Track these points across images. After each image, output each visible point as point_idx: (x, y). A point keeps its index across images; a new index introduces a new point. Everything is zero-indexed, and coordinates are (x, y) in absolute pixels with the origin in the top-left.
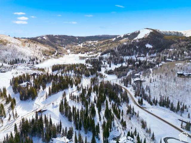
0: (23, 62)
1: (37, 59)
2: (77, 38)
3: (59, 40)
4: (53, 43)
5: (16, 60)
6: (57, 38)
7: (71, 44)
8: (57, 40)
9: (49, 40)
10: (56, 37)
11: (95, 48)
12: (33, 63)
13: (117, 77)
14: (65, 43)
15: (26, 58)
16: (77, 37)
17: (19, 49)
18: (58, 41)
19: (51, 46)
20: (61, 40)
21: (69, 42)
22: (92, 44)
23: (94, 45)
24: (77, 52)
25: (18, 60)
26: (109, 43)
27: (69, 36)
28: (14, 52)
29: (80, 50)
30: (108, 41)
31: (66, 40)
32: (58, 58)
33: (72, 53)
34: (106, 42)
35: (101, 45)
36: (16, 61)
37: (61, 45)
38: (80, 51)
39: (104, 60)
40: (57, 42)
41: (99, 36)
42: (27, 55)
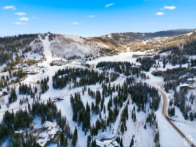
0: (79, 59)
1: (91, 56)
2: (144, 35)
3: (123, 37)
4: (115, 41)
5: (74, 56)
6: (122, 35)
7: (134, 41)
8: (120, 38)
9: (112, 38)
10: (120, 35)
11: (160, 45)
12: (87, 59)
13: (163, 80)
14: (129, 40)
15: (83, 55)
16: (143, 33)
17: (79, 47)
18: (122, 39)
19: (112, 44)
20: (125, 38)
21: (133, 39)
22: (158, 41)
23: (161, 41)
24: (136, 50)
25: (76, 56)
26: (182, 39)
27: (135, 33)
28: (75, 49)
29: (140, 47)
30: (180, 36)
31: (130, 37)
32: (111, 55)
33: (130, 50)
34: (178, 37)
35: (170, 42)
36: (74, 58)
37: (123, 43)
38: (140, 49)
39: (160, 59)
40: (120, 40)
41: (173, 30)
42: (85, 52)
